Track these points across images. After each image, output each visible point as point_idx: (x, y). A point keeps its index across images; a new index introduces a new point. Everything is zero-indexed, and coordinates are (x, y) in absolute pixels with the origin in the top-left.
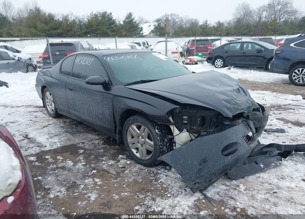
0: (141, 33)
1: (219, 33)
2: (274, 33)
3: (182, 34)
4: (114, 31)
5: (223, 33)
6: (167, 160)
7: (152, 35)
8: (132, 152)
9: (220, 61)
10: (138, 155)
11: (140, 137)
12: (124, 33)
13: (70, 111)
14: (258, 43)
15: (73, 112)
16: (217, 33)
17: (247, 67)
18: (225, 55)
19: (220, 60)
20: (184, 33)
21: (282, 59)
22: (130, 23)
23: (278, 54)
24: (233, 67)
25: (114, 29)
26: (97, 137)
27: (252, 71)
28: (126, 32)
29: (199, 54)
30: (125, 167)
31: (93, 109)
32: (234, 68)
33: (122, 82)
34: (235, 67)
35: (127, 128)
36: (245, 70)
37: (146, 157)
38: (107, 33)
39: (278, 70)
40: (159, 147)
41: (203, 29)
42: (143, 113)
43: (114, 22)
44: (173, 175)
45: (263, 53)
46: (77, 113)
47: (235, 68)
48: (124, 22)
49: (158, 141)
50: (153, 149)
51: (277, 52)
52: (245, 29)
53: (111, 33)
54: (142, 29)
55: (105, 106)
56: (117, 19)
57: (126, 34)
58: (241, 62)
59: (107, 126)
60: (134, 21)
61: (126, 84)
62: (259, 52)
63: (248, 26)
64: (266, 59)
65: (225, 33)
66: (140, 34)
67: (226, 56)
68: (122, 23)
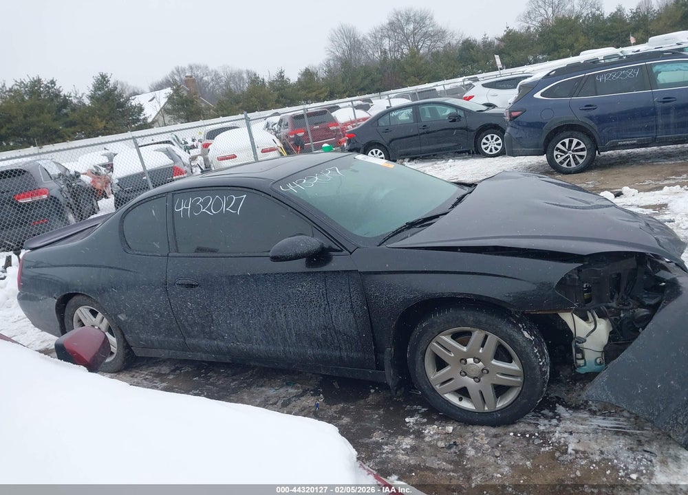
0: (142, 117)
1: (314, 94)
2: (420, 79)
3: (237, 107)
4: (72, 124)
5: (322, 93)
6: (604, 397)
7: (167, 118)
8: (448, 402)
9: (378, 153)
10: (466, 405)
11: (470, 361)
12: (101, 125)
13: (190, 341)
14: (446, 102)
15: (203, 342)
16: (310, 95)
17: (434, 155)
18: (385, 140)
19: (376, 152)
20: (241, 104)
21: (527, 126)
22: (109, 99)
23: (517, 117)
24: (407, 160)
25: (71, 118)
26: (292, 391)
27: (451, 160)
28: (104, 122)
29: (323, 146)
30: (455, 443)
31: (287, 322)
32: (409, 161)
33: (366, 236)
34: (412, 159)
35: (425, 347)
36: (434, 163)
37: (496, 403)
38: (56, 131)
39: (524, 149)
40: (541, 370)
41: (278, 90)
42: (484, 299)
43: (66, 102)
44: (580, 427)
45: (463, 120)
46: (222, 344)
47: (413, 163)
48: (91, 97)
49: (536, 356)
50: (519, 380)
51: (514, 114)
52: (362, 79)
53: (67, 129)
54: (141, 109)
55: (335, 306)
56: (73, 95)
57: (105, 127)
58: (423, 148)
59: (344, 354)
60: (116, 92)
61: (381, 240)
62: (454, 121)
63: (367, 72)
64: (472, 131)
65: (325, 91)
66: (138, 120)
67: (388, 141)
68: (87, 102)
